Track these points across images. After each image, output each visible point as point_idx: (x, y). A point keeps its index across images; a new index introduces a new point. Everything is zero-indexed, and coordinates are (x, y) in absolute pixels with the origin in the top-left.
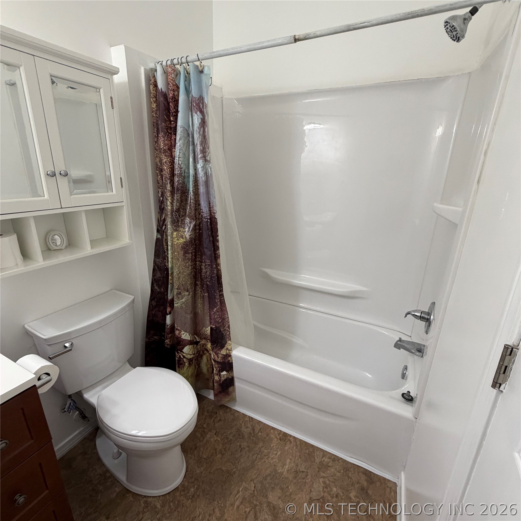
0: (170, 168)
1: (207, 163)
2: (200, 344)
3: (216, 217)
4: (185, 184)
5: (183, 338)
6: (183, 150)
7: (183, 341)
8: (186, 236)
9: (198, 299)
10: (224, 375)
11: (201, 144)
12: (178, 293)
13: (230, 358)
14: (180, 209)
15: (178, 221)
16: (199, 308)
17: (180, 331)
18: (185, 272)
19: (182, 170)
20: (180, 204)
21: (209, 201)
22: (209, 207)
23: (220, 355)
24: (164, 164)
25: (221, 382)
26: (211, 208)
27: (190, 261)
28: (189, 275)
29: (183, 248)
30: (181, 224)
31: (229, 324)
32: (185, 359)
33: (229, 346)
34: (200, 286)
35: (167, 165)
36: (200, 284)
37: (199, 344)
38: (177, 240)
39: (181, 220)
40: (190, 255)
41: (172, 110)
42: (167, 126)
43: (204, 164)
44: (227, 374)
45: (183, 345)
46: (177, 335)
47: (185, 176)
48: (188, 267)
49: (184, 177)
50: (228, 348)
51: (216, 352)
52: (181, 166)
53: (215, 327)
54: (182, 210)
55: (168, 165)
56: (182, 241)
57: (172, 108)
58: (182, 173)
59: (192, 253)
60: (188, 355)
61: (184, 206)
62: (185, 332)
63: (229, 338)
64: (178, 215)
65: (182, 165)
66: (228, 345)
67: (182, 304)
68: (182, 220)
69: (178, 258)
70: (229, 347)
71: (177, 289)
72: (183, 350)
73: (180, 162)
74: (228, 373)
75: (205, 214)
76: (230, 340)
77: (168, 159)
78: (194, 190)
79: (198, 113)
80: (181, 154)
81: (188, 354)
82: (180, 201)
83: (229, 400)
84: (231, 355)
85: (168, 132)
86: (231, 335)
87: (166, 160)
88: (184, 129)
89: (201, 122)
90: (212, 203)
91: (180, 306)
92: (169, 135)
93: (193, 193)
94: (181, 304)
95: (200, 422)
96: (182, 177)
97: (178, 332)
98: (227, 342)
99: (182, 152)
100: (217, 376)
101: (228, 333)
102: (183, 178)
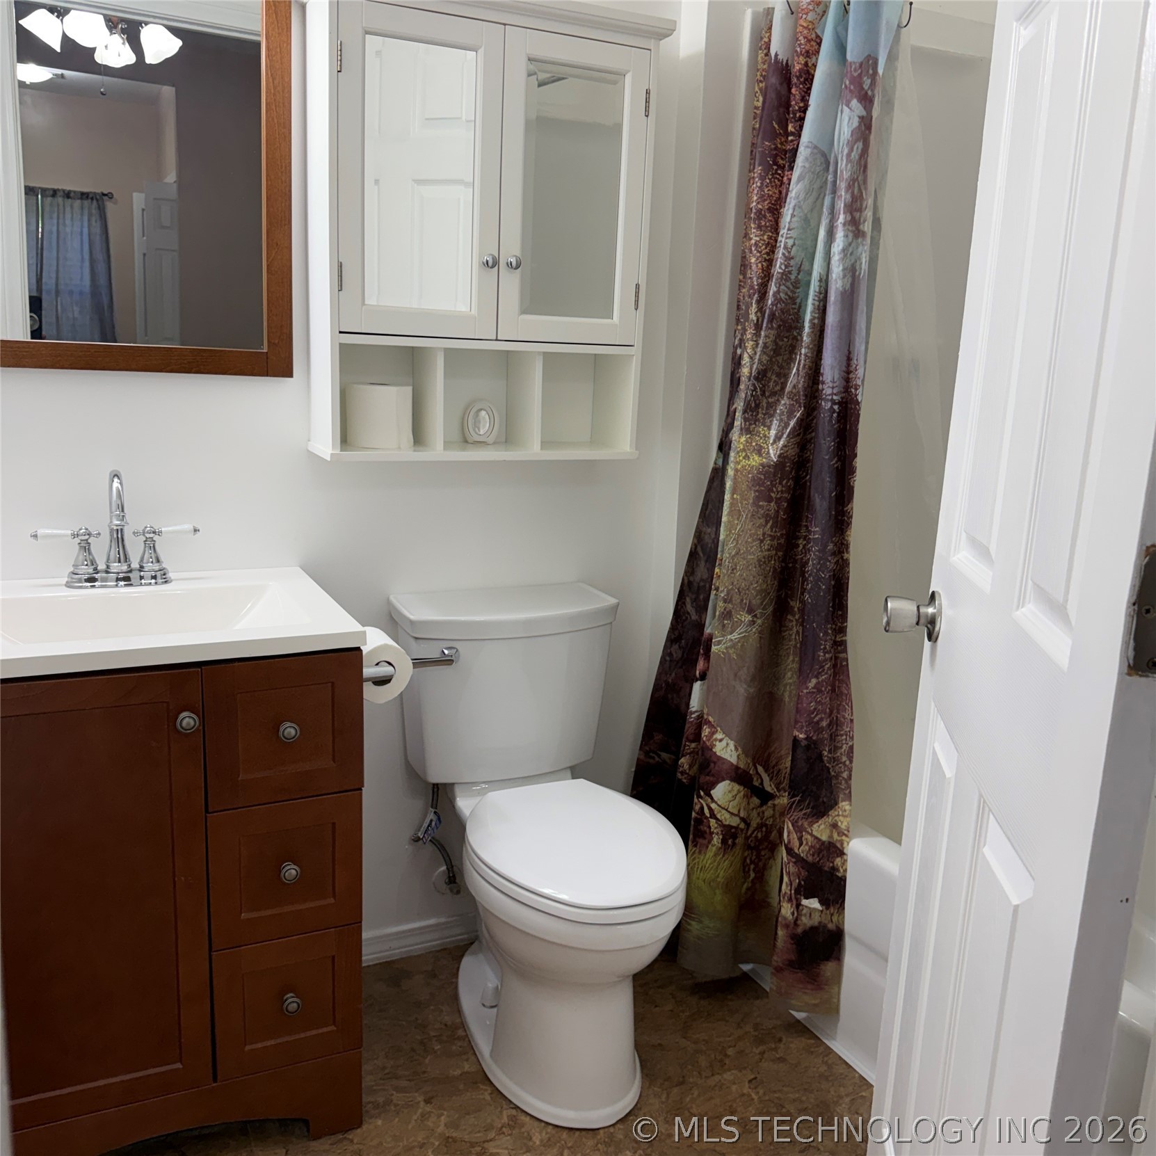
0: (766, 260)
1: (860, 240)
2: (774, 805)
3: (859, 398)
4: (795, 304)
5: (718, 754)
6: (804, 207)
7: (715, 763)
8: (769, 451)
9: (788, 654)
10: (812, 911)
11: (850, 187)
12: (723, 613)
13: (838, 861)
14: (769, 374)
15: (757, 406)
16: (785, 686)
17: (713, 730)
18: (750, 554)
19: (792, 262)
20: (771, 358)
21: (850, 353)
22: (844, 369)
23: (809, 837)
24: (751, 251)
25: (800, 930)
26: (851, 372)
27: (769, 525)
28: (760, 566)
29: (756, 482)
30: (765, 415)
31: (850, 744)
32: (713, 822)
33: (841, 818)
34: (797, 617)
35: (758, 251)
36: (798, 608)
37: (770, 803)
38: (744, 458)
39: (765, 405)
40: (772, 504)
41: (795, 104)
42: (776, 148)
43: (850, 244)
44: (822, 911)
45: (713, 775)
46: (704, 739)
47: (795, 282)
48: (762, 541)
49: (796, 284)
50: (839, 824)
51: (796, 822)
52: (789, 252)
53: (806, 739)
54: (774, 377)
55: (760, 252)
56: (755, 460)
57: (794, 100)
58: (790, 272)
59: (778, 501)
60: (724, 811)
61: (781, 367)
62: (727, 736)
63: (847, 792)
64: (759, 390)
65: (794, 249)
66: (838, 815)
67: (731, 647)
68: (770, 405)
69: (739, 510)
70: (842, 823)
71: (725, 601)
72: (712, 792)
73: (790, 242)
74: (827, 909)
75: (829, 387)
76: (849, 797)
77: (763, 235)
78: (816, 321)
79: (854, 102)
80: (795, 219)
81: (723, 808)
82: (772, 349)
83: (816, 1005)
84: (845, 851)
85: (775, 163)
86: (853, 783)
87: (758, 239)
88: (815, 151)
89: (859, 127)
90: (855, 358)
91: (723, 652)
92: (779, 172)
93: (810, 328)
94: (726, 648)
95: (722, 1039)
96: (788, 284)
97: (708, 730)
98: (836, 803)
99: (801, 214)
100: (789, 905)
101: (845, 775)
102: (791, 287)
